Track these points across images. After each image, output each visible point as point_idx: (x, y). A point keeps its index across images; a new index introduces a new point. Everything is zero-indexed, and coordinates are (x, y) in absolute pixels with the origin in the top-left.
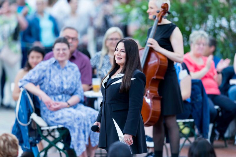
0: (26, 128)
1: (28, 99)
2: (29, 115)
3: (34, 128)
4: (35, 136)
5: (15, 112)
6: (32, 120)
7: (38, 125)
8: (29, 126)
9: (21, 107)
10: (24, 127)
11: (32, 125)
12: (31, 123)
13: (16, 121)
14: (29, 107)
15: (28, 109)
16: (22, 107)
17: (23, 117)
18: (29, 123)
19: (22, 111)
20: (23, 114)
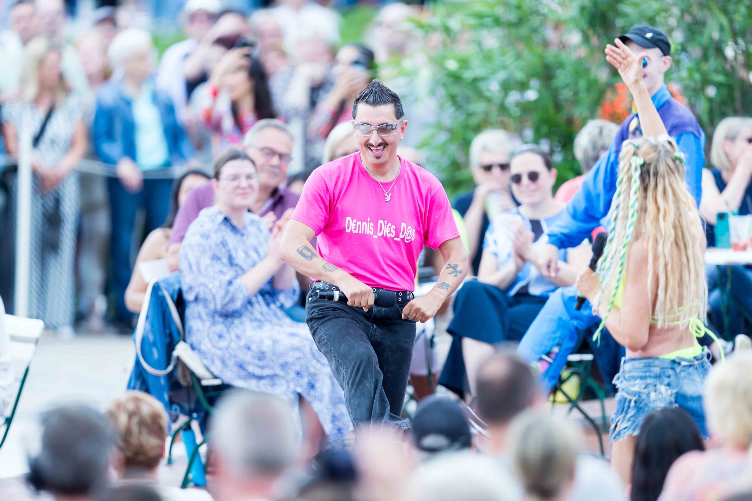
0: (163, 382)
1: (167, 305)
2: (171, 347)
3: (183, 382)
4: (189, 402)
5: (135, 341)
6: (178, 359)
7: (193, 374)
8: (170, 376)
9: (148, 327)
10: (157, 377)
11: (179, 373)
12: (175, 367)
13: (138, 363)
14: (170, 328)
15: (167, 331)
16: (152, 325)
17: (156, 354)
18: (170, 368)
19: (151, 338)
20: (154, 344)
